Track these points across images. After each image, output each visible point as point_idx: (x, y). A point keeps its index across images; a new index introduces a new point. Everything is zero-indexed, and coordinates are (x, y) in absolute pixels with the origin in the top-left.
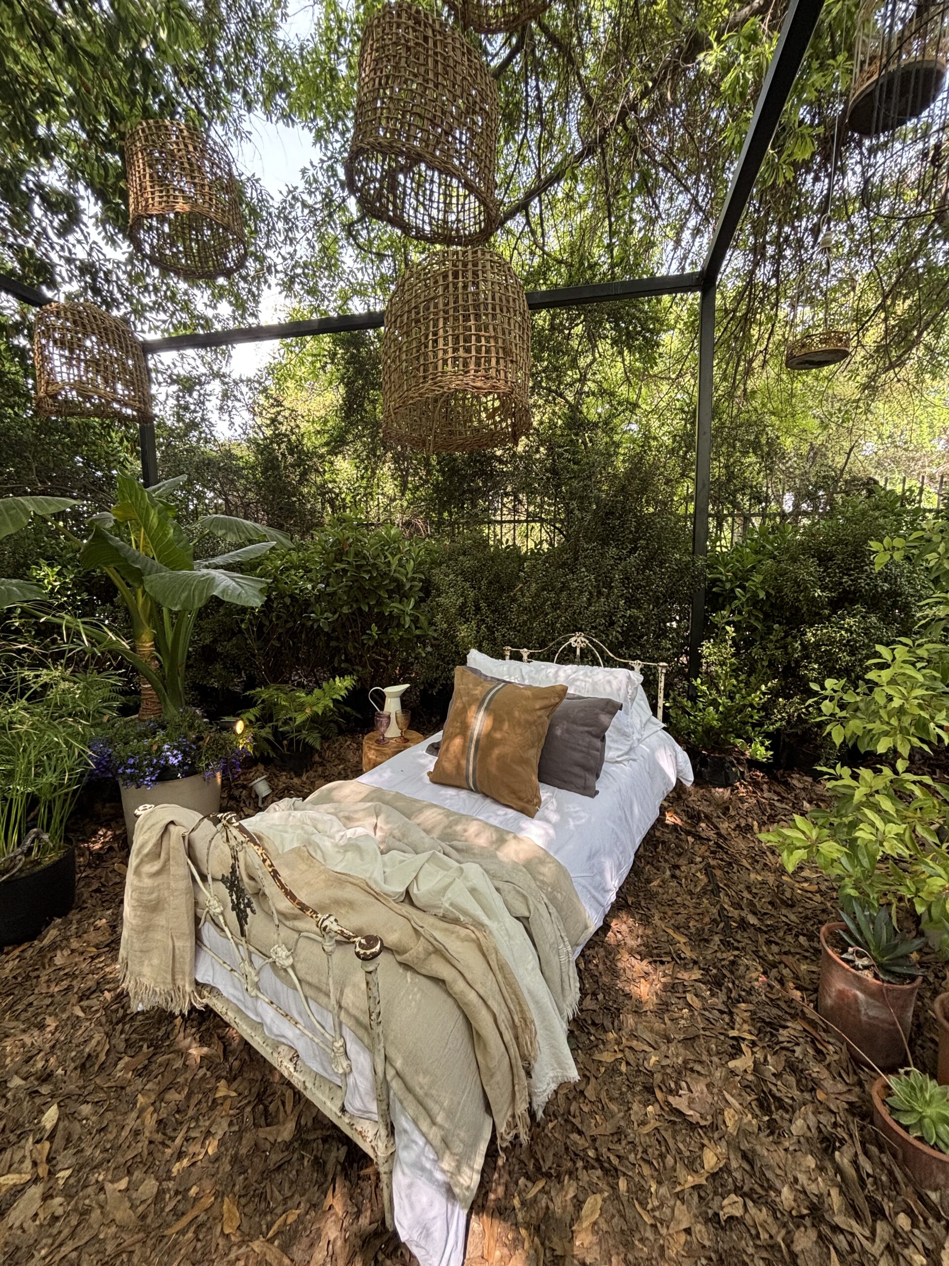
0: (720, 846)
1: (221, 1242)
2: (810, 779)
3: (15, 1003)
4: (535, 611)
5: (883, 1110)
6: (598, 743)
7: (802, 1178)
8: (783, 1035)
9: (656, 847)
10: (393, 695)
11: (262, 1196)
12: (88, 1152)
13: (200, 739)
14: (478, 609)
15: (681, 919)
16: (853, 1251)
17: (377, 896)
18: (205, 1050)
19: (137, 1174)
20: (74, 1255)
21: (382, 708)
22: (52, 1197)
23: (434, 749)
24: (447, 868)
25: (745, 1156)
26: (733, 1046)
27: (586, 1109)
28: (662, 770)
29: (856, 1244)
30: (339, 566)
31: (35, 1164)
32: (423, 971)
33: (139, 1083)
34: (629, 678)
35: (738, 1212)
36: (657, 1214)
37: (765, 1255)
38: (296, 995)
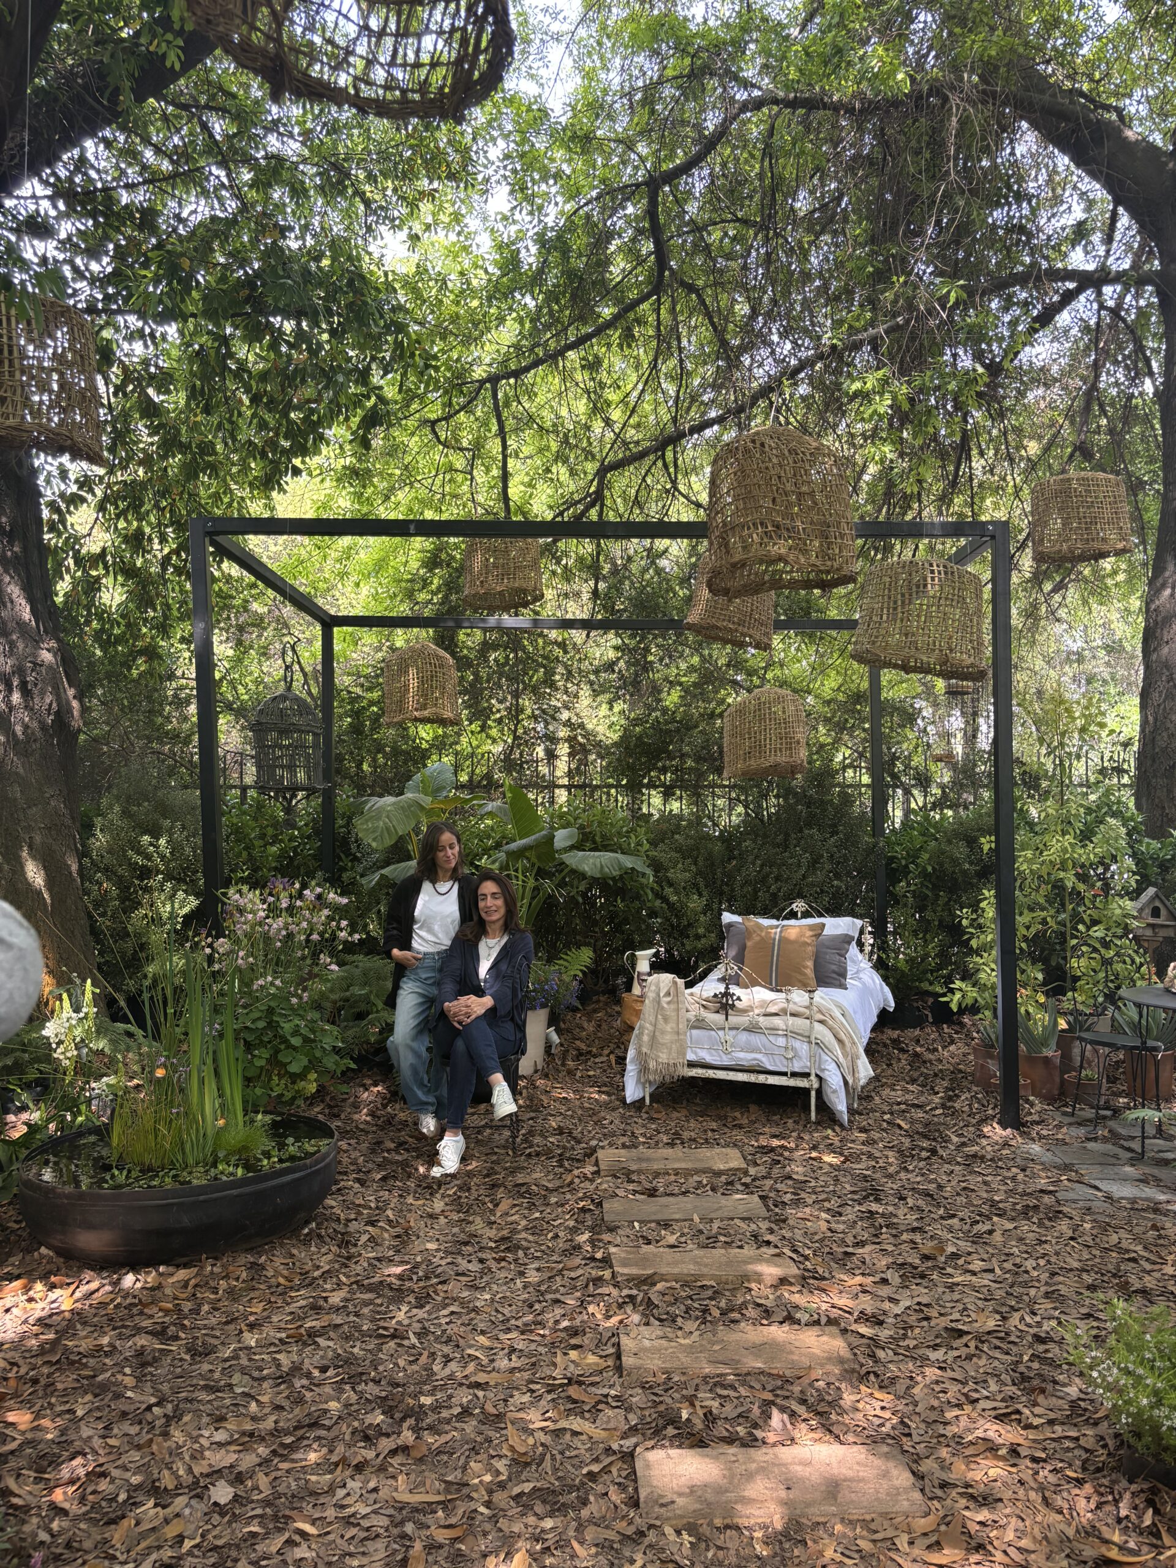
6: (844, 960)
10: (643, 958)
34: (853, 922)
38: (763, 1037)
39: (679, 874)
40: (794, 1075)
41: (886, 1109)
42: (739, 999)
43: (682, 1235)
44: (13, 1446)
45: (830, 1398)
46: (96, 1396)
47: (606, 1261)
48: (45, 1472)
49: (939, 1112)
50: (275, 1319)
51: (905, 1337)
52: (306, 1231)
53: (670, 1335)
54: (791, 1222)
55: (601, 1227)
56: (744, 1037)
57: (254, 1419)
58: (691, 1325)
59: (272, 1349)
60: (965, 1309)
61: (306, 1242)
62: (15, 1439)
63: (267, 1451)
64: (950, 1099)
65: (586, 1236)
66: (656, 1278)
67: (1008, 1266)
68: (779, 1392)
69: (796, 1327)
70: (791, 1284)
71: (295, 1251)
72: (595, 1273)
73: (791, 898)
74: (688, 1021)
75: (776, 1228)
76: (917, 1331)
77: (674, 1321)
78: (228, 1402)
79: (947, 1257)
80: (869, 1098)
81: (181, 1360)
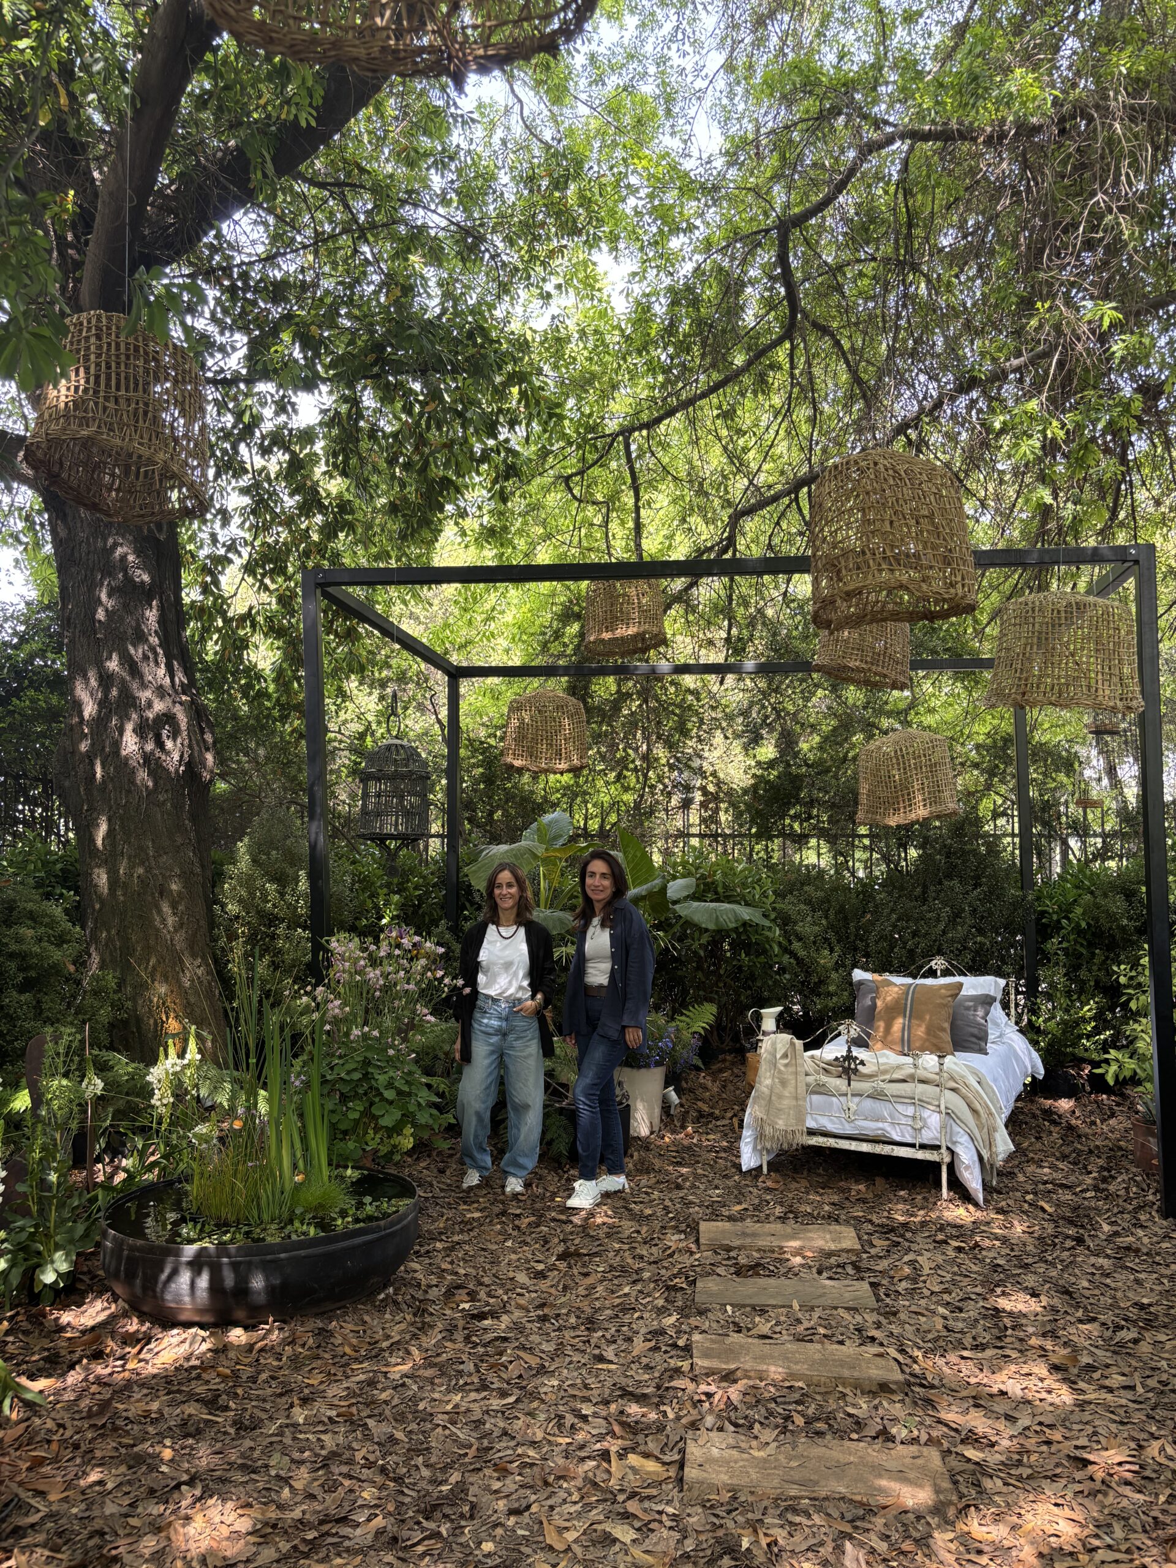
6: (984, 1022)
10: (769, 1016)
21: (762, 1027)
34: (996, 982)
38: (888, 1104)
39: (807, 927)
40: (923, 1147)
41: (1029, 1188)
42: (862, 1063)
43: (778, 1323)
44: (34, 1518)
45: (916, 1535)
46: (130, 1467)
47: (687, 1349)
48: (58, 1551)
49: (1088, 1195)
50: (330, 1393)
51: (1019, 1463)
52: (382, 1296)
53: (743, 1445)
54: (903, 1316)
55: (692, 1309)
56: (868, 1103)
57: (280, 1507)
58: (768, 1435)
59: (320, 1428)
60: (1095, 1433)
61: (381, 1309)
62: (39, 1511)
63: (288, 1546)
64: (1104, 1180)
65: (672, 1320)
66: (739, 1374)
67: (1152, 1383)
68: (858, 1523)
69: (891, 1445)
70: (892, 1392)
71: (367, 1318)
72: (673, 1363)
73: (929, 955)
74: (808, 1085)
75: (884, 1321)
76: (1033, 1458)
77: (751, 1427)
78: (261, 1485)
79: (1082, 1369)
80: (1011, 1175)
81: (225, 1433)
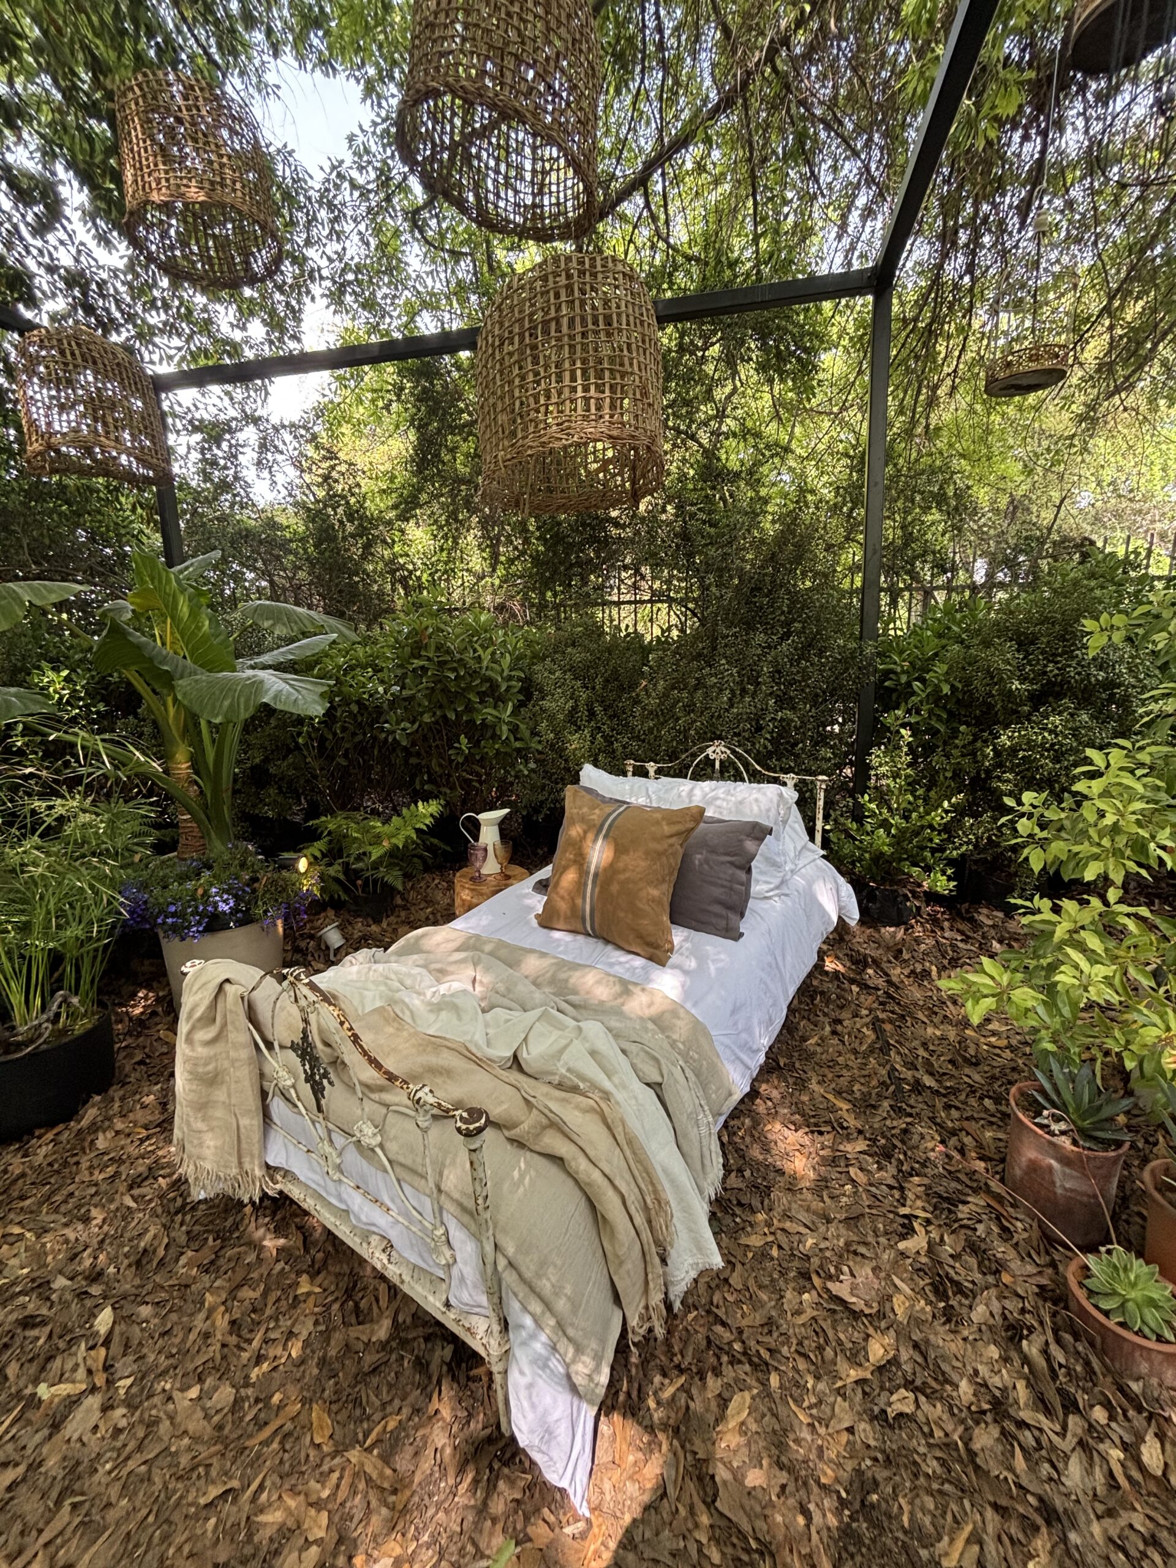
0: (891, 995)
1: (312, 1453)
2: (1001, 915)
3: (53, 1193)
4: (664, 715)
5: (1080, 1294)
6: (742, 875)
7: (983, 1370)
8: (963, 1211)
9: (813, 999)
10: (490, 822)
11: (357, 1402)
12: (151, 1357)
13: (254, 880)
14: (592, 714)
15: (843, 1082)
16: (1040, 1446)
17: (479, 1062)
18: (282, 1241)
19: (209, 1382)
20: (143, 1468)
21: (477, 839)
22: (112, 1407)
23: (542, 886)
24: (562, 1027)
25: (916, 1346)
26: (903, 1226)
27: (731, 1299)
28: (820, 906)
29: (1044, 1440)
30: (417, 663)
31: (90, 1372)
32: (538, 1148)
33: (206, 1278)
34: (781, 795)
35: (909, 1408)
36: (814, 1411)
37: (939, 1454)
38: (388, 1178)
56: (356, 1161)
73: (707, 735)
